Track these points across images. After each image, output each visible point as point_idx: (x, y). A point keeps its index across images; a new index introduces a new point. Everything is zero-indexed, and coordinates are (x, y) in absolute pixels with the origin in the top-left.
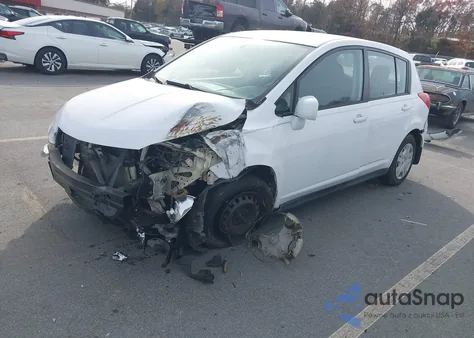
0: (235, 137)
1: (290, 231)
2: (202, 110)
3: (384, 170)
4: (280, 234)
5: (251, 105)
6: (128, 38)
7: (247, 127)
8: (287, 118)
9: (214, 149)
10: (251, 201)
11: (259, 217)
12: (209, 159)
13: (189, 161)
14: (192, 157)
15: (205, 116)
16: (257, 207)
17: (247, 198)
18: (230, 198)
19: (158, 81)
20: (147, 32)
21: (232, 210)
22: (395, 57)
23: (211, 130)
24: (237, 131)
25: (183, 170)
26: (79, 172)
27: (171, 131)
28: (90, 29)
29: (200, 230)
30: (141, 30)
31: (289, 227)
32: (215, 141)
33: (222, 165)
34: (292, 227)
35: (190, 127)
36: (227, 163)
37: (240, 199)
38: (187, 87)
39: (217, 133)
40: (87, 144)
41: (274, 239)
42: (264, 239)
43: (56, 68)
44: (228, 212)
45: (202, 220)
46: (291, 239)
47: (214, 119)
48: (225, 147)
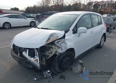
0: (63, 41)
1: (81, 65)
2: (53, 35)
3: (98, 44)
4: (78, 66)
5: (66, 32)
6: (26, 18)
7: (66, 38)
8: (75, 34)
9: (58, 45)
10: (69, 58)
11: (71, 62)
12: (56, 48)
13: (51, 49)
14: (52, 48)
15: (54, 36)
16: (70, 59)
17: (68, 57)
18: (63, 58)
19: (39, 28)
20: (30, 16)
21: (64, 61)
22: (98, 15)
23: (56, 40)
24: (63, 39)
25: (50, 52)
26: (20, 56)
27: (46, 41)
28: (16, 17)
29: (57, 69)
30: (28, 16)
31: (80, 64)
32: (58, 43)
33: (60, 49)
34: (81, 64)
35: (51, 40)
36: (61, 48)
37: (66, 58)
38: (47, 29)
39: (58, 41)
40: (22, 48)
41: (77, 68)
42: (74, 68)
43: (8, 27)
44: (63, 62)
45: (57, 66)
46: (82, 67)
47: (57, 37)
48: (60, 44)
